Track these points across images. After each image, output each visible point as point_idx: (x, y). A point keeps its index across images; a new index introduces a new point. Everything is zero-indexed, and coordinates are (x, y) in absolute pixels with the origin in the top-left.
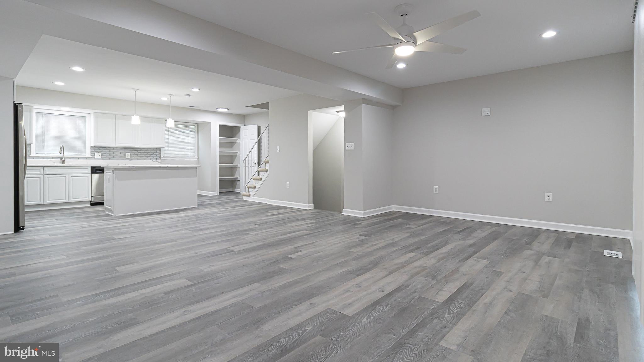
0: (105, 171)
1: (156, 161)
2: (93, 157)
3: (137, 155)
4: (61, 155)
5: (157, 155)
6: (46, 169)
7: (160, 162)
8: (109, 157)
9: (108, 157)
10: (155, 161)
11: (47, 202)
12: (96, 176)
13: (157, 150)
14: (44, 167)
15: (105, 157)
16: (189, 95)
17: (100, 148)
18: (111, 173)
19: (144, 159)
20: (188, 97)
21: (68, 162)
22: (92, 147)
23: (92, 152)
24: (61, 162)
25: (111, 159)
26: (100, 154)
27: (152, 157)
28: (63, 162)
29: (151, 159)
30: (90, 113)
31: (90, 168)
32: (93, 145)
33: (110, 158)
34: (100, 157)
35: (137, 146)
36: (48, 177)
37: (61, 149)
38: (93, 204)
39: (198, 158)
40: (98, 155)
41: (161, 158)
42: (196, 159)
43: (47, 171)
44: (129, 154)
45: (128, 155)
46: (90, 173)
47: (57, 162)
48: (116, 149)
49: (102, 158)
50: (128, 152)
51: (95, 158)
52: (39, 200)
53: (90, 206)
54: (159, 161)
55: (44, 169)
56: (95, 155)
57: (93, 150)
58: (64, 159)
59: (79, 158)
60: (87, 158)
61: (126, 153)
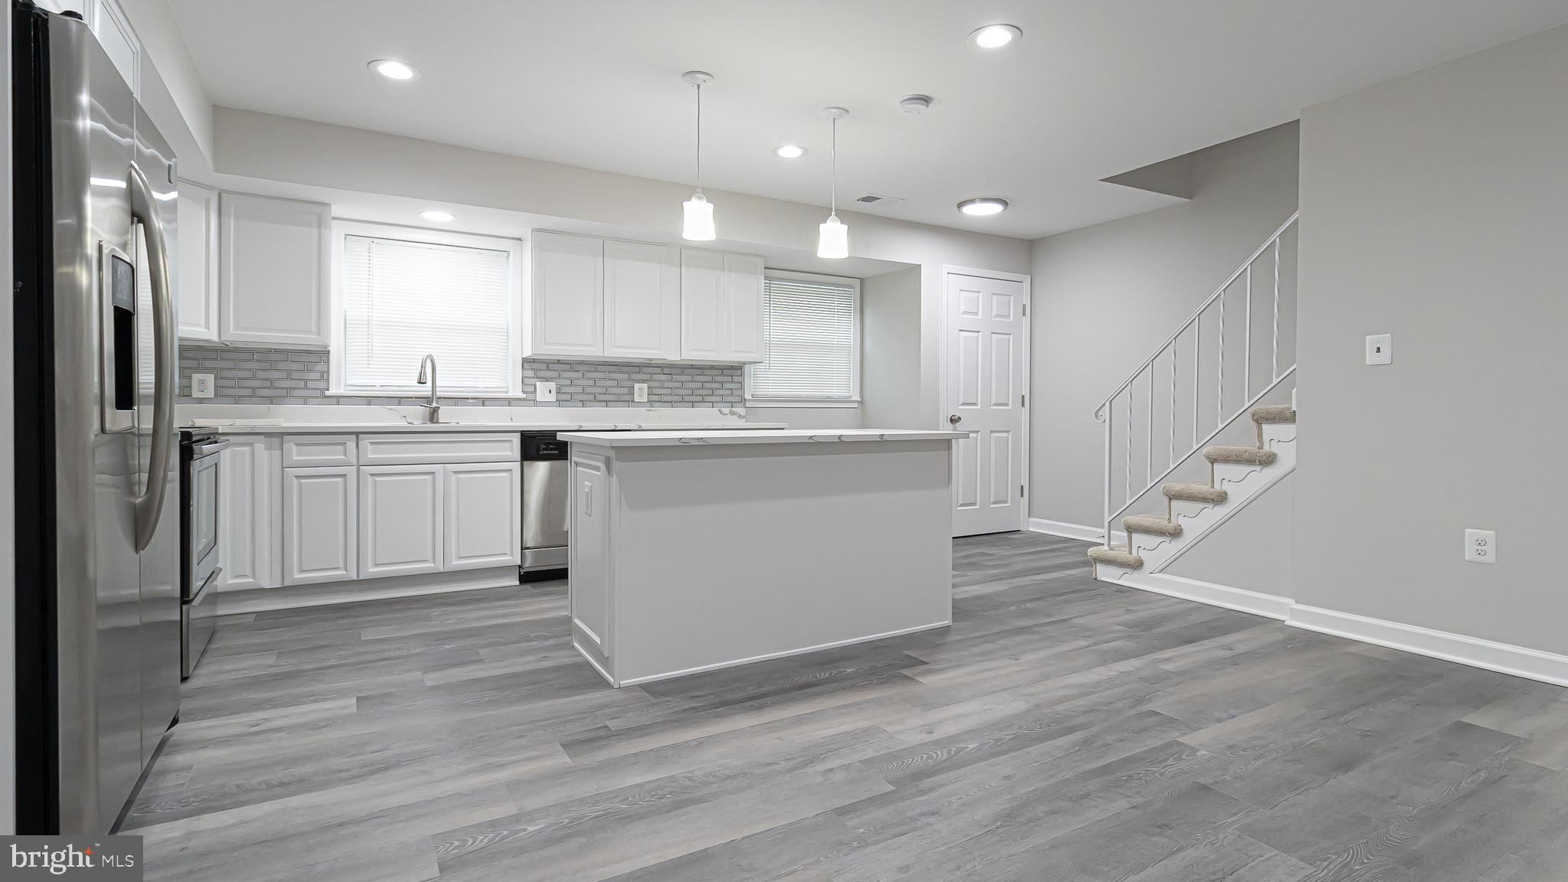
0: (574, 456)
1: (732, 413)
2: (529, 399)
3: (669, 391)
4: (426, 390)
5: (735, 392)
6: (365, 441)
7: (744, 417)
8: (582, 397)
9: (576, 397)
10: (726, 410)
11: (372, 571)
12: (540, 470)
13: (734, 371)
14: (357, 434)
15: (568, 397)
16: (926, 100)
17: (552, 366)
18: (597, 469)
19: (693, 404)
20: (920, 107)
21: (449, 416)
22: (525, 361)
23: (527, 381)
24: (428, 417)
25: (588, 404)
26: (552, 385)
27: (718, 399)
28: (433, 416)
29: (713, 404)
30: (520, 239)
31: (516, 440)
32: (528, 353)
33: (583, 403)
34: (552, 398)
35: (672, 356)
36: (372, 475)
37: (423, 367)
38: (528, 578)
39: (862, 402)
40: (545, 391)
41: (745, 400)
42: (856, 405)
43: (371, 451)
44: (645, 386)
45: (641, 391)
46: (519, 458)
47: (413, 417)
48: (603, 368)
49: (559, 402)
50: (643, 381)
51: (535, 403)
52: (341, 564)
53: (518, 583)
54: (742, 411)
55: (360, 443)
56: (535, 391)
57: (530, 373)
58: (434, 405)
59: (484, 402)
60: (510, 402)
61: (635, 385)
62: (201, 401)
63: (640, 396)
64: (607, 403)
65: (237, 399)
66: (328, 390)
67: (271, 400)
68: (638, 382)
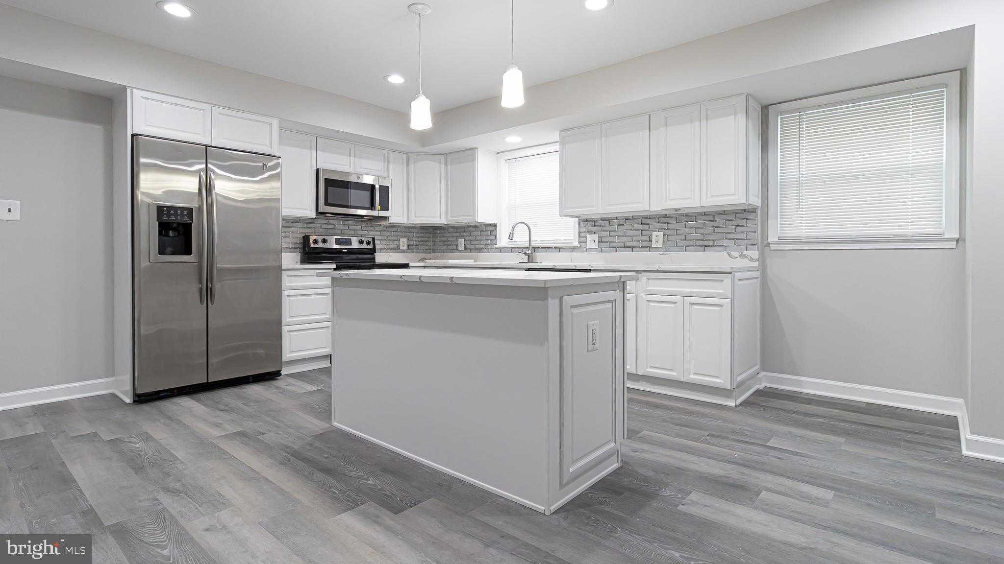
1: (743, 256)
2: (582, 247)
3: (682, 237)
5: (749, 236)
8: (615, 245)
13: (749, 214)
15: (607, 245)
17: (597, 223)
22: (581, 220)
23: (582, 234)
25: (619, 250)
26: (596, 237)
27: (730, 242)
28: (529, 258)
29: (725, 248)
33: (617, 249)
34: (596, 246)
39: (960, 241)
40: (591, 241)
41: (766, 242)
42: (951, 244)
44: (661, 234)
45: (658, 238)
48: (630, 222)
49: (601, 249)
51: (586, 249)
57: (584, 229)
58: (529, 252)
59: (559, 249)
60: (573, 249)
61: (653, 233)
62: (461, 251)
63: (657, 242)
64: (632, 249)
65: (471, 250)
66: (496, 244)
67: (480, 251)
68: (655, 230)
